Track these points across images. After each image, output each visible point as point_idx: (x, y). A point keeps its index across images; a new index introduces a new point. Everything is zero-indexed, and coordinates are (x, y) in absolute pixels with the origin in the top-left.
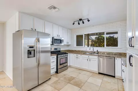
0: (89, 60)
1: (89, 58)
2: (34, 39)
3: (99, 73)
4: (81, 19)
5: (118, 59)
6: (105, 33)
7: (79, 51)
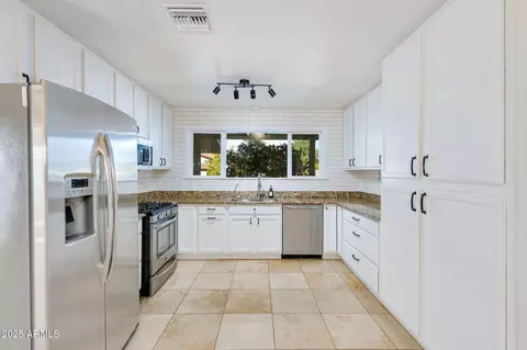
0: (255, 220)
1: (255, 215)
2: (90, 142)
3: (285, 257)
4: (248, 81)
5: (330, 207)
6: (290, 136)
7: (207, 193)
